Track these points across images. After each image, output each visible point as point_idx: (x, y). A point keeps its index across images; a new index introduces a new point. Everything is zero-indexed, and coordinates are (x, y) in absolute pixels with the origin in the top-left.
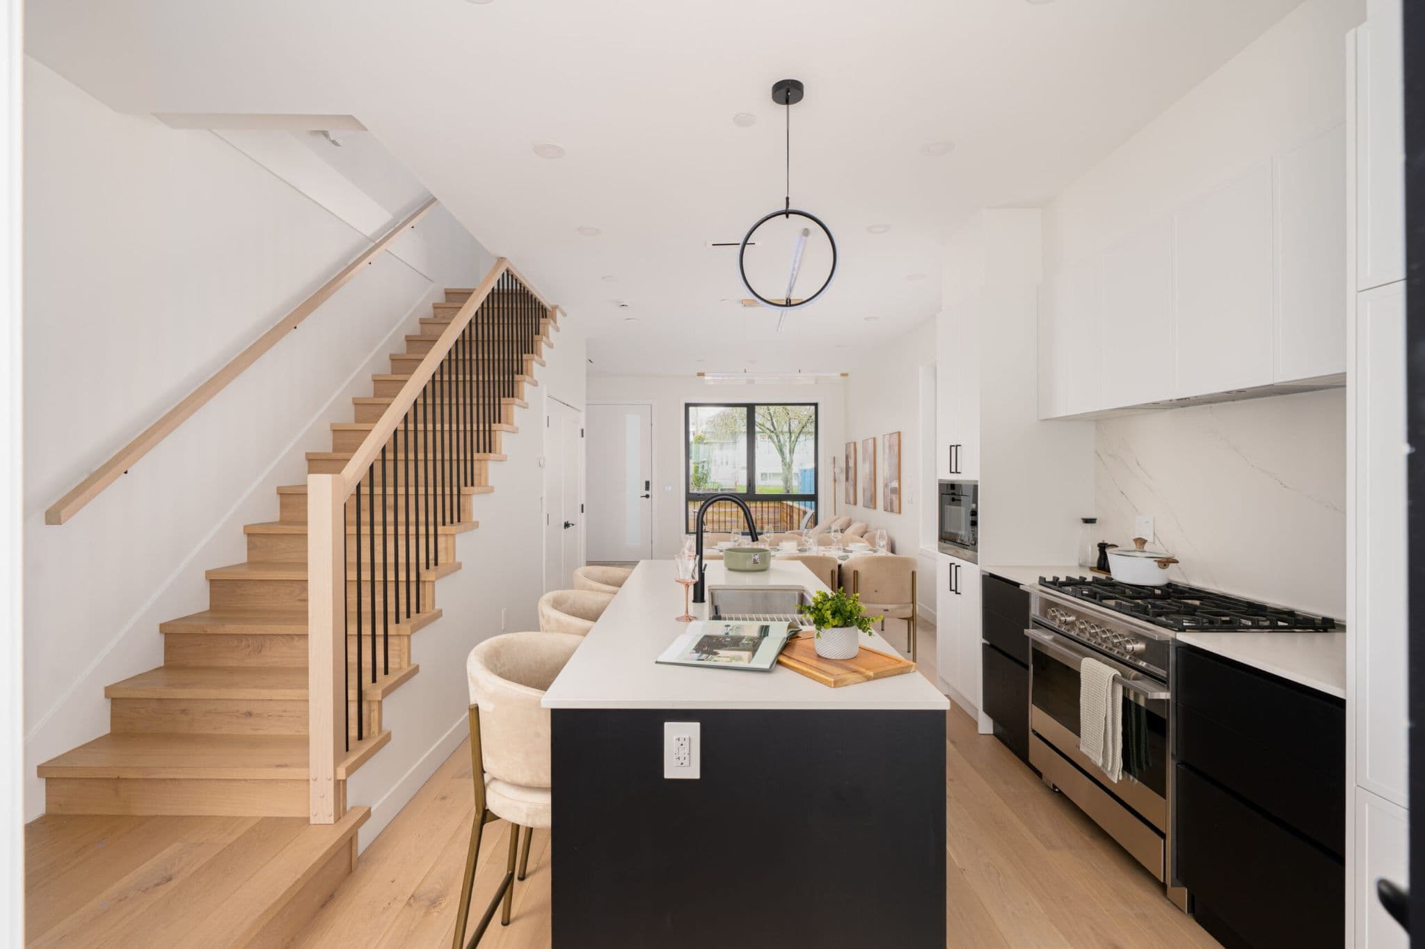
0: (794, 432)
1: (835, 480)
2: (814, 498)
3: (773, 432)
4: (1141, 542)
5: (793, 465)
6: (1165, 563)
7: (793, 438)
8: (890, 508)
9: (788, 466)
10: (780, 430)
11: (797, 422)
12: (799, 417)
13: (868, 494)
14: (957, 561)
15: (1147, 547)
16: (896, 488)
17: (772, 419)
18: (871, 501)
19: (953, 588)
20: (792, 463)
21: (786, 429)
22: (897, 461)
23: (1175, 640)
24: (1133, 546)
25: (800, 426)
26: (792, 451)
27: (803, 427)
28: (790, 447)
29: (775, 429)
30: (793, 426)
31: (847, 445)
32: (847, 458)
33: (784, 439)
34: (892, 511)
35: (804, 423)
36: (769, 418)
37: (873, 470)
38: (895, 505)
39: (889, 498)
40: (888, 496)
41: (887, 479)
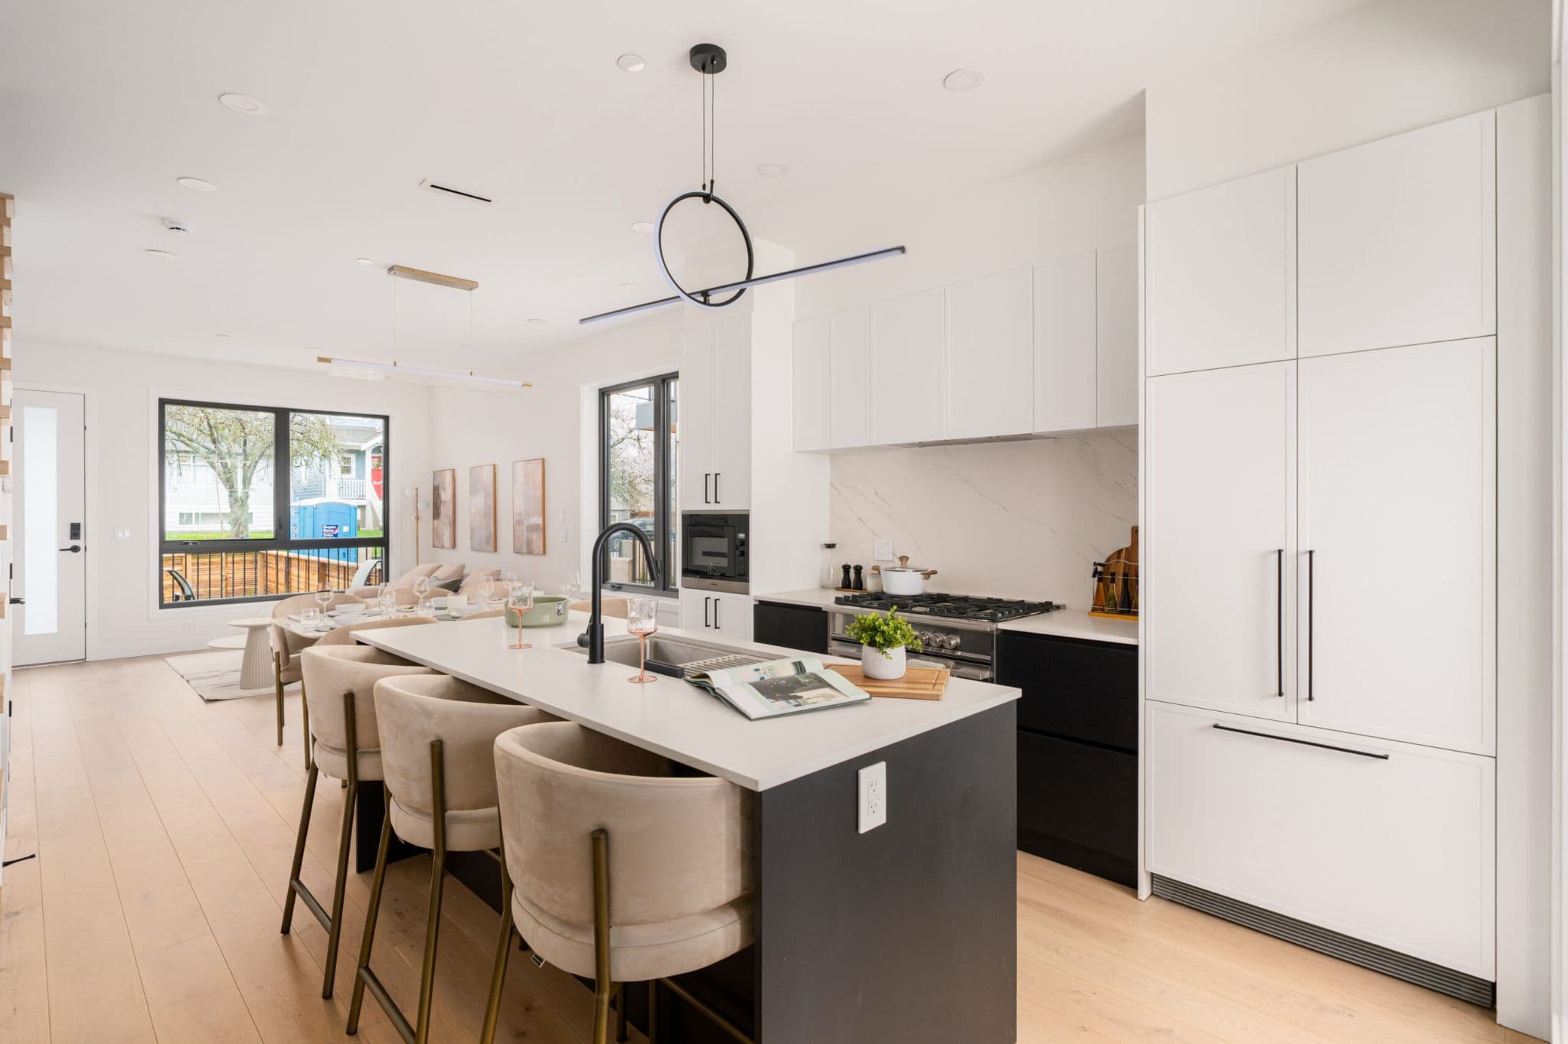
0: (249, 455)
1: (418, 518)
2: (383, 542)
3: (212, 452)
4: (904, 559)
6: (927, 575)
7: (249, 463)
8: (525, 549)
11: (257, 440)
13: (482, 534)
14: (714, 595)
15: (909, 563)
16: (538, 525)
18: (488, 542)
19: (711, 622)
20: (247, 497)
22: (539, 493)
23: (997, 629)
24: (898, 563)
28: (244, 474)
31: (438, 474)
32: (437, 489)
33: (233, 462)
34: (530, 552)
37: (491, 503)
38: (534, 546)
39: (525, 537)
40: (523, 535)
41: (520, 515)
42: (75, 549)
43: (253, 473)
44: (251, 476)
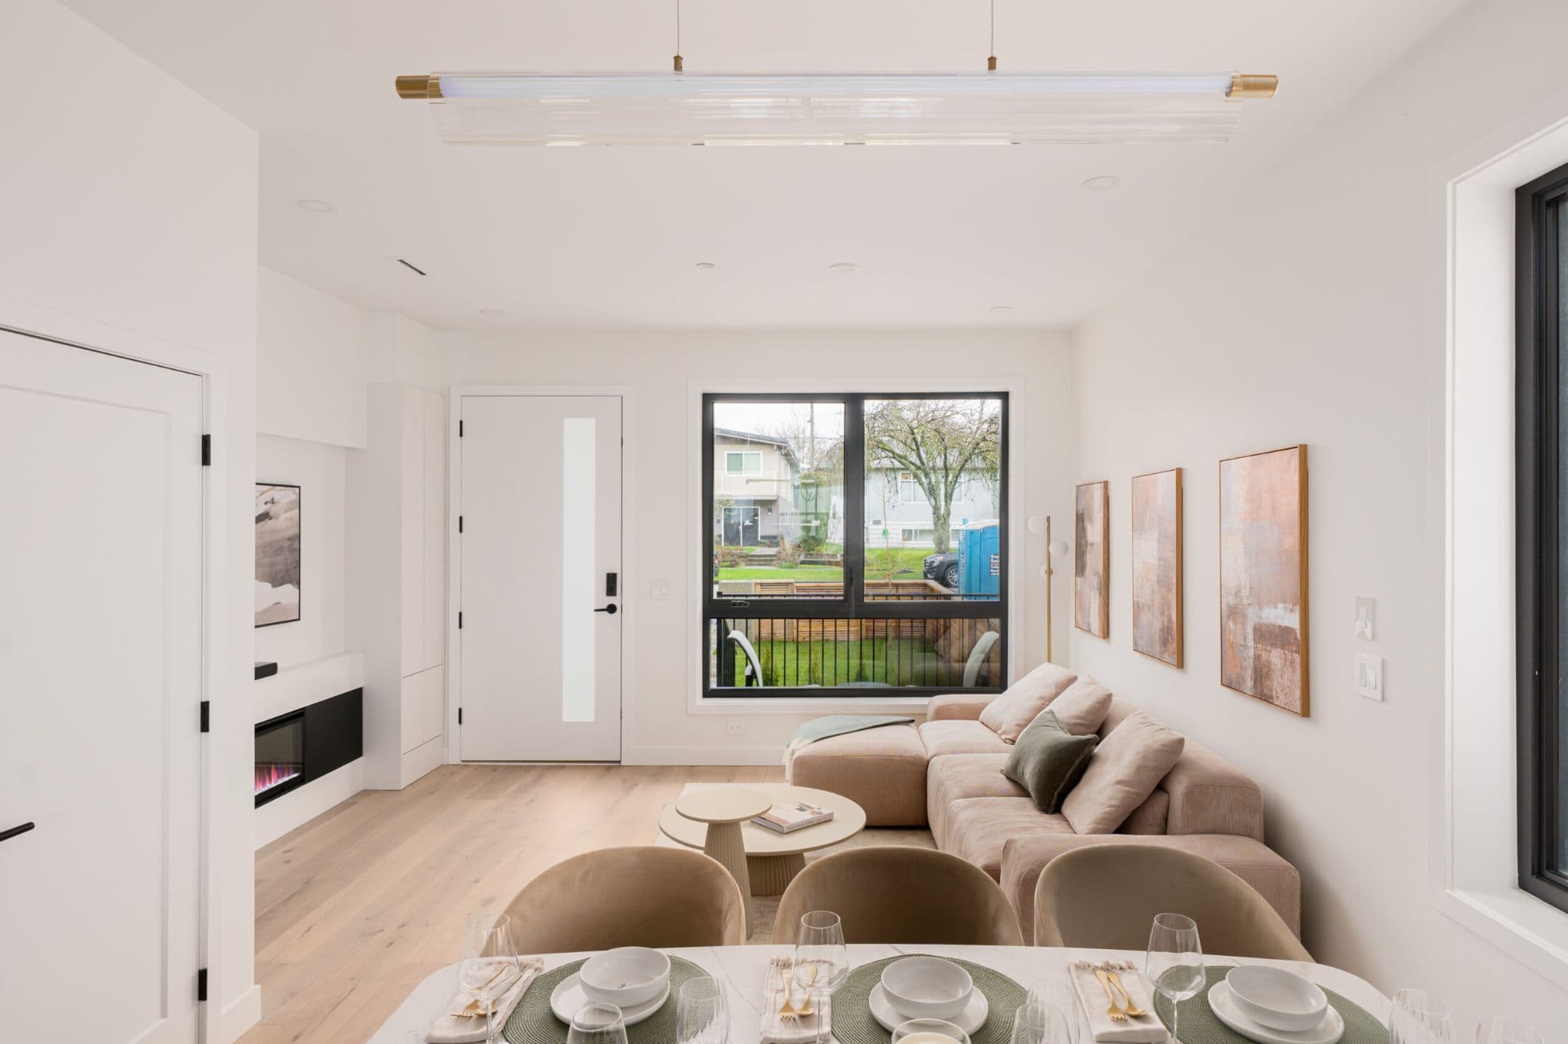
0: (951, 469)
1: (1050, 572)
2: (998, 612)
3: (919, 468)
5: (951, 516)
7: (950, 478)
9: (941, 519)
10: (931, 464)
11: (957, 454)
12: (959, 444)
13: (1154, 623)
16: (1287, 631)
17: (918, 449)
18: (1165, 642)
20: (949, 515)
21: (940, 463)
22: (1292, 542)
25: (961, 459)
26: (949, 497)
27: (966, 461)
28: (946, 490)
29: (922, 463)
30: (950, 459)
31: (1081, 490)
32: (1080, 518)
33: (936, 478)
34: (1264, 699)
35: (967, 454)
36: (914, 447)
37: (1172, 556)
38: (1275, 685)
39: (1251, 653)
40: (1245, 647)
41: (1237, 594)
42: (612, 609)
43: (954, 488)
44: (952, 491)
